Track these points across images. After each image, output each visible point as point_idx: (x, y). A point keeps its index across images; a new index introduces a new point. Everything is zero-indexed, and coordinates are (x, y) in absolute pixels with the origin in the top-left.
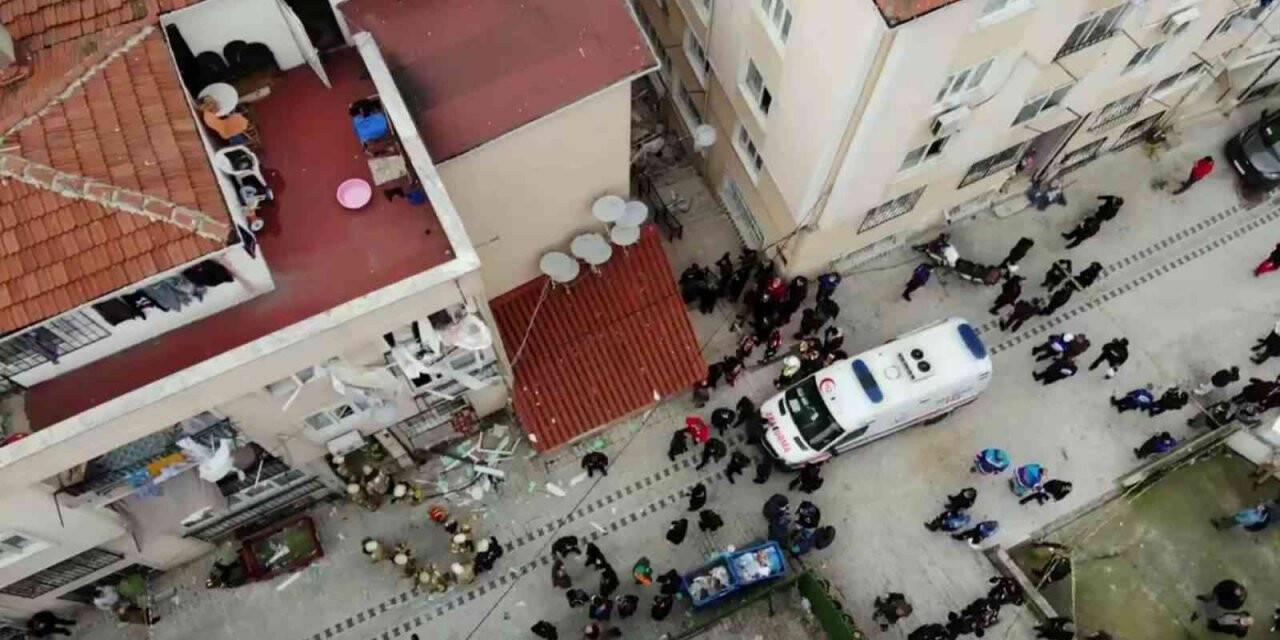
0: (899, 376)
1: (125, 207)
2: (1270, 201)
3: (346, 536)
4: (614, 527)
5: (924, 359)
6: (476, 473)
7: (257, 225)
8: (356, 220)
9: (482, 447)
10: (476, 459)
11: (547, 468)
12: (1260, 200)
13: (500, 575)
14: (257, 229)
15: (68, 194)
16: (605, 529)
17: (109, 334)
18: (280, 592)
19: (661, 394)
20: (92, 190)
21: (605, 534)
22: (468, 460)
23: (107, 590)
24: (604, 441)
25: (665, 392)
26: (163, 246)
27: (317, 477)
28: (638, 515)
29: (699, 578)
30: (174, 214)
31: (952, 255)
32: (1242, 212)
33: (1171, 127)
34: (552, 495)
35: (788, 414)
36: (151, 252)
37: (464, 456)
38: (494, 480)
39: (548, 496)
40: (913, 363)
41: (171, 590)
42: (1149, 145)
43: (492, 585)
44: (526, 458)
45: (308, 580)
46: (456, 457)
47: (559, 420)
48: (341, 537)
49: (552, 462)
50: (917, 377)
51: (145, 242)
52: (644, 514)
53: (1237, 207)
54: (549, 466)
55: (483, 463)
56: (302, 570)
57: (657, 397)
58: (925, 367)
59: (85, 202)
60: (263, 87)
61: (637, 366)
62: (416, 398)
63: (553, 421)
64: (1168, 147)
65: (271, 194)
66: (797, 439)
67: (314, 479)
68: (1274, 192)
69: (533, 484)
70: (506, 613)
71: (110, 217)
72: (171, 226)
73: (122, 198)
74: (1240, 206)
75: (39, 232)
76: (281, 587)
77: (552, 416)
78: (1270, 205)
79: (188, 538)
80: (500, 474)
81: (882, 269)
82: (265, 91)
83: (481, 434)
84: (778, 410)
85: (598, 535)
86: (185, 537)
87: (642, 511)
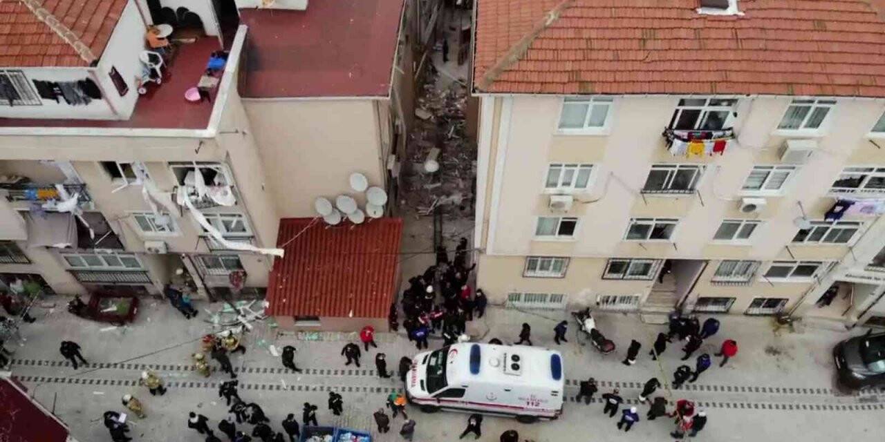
0: (497, 366)
1: (60, 34)
2: (857, 398)
3: (152, 321)
4: (293, 388)
5: (519, 363)
6: (237, 320)
7: (142, 91)
8: (188, 107)
9: (250, 308)
10: (242, 313)
11: (277, 336)
12: (849, 393)
13: (214, 382)
14: (141, 93)
15: (40, 18)
16: (287, 386)
17: (41, 104)
18: (101, 333)
19: (354, 314)
20: (50, 20)
21: (285, 390)
22: (238, 312)
23: (19, 282)
24: (318, 337)
25: (357, 314)
26: (65, 55)
27: (147, 271)
28: (311, 388)
29: (316, 437)
30: (76, 43)
31: (590, 324)
32: (830, 396)
33: (801, 319)
34: (270, 353)
35: (425, 365)
36: (57, 56)
37: (238, 308)
38: (245, 329)
39: (267, 352)
40: (510, 362)
41: (52, 304)
42: (777, 323)
43: (206, 385)
44: (270, 325)
45: (118, 333)
46: (233, 306)
47: (288, 301)
48: (149, 319)
49: (282, 335)
50: (507, 371)
51: (57, 51)
52: (314, 389)
53: (828, 390)
54: (279, 336)
55: (244, 316)
56: (118, 326)
57: (351, 315)
58: (516, 367)
59: (44, 23)
60: (193, 38)
61: (349, 291)
62: (200, 237)
63: (284, 300)
64: (792, 330)
65: (159, 81)
66: (422, 382)
67: (145, 272)
68: (863, 392)
69: (263, 341)
70: (201, 404)
71: (51, 34)
72: (72, 48)
73: (59, 28)
74: (831, 391)
75: (20, 29)
76: (103, 330)
77: (285, 297)
78: (855, 400)
79: (68, 273)
80: (249, 326)
81: (547, 318)
82: (193, 40)
83: (254, 301)
84: (422, 361)
85: (281, 388)
86: (67, 271)
87: (314, 387)
